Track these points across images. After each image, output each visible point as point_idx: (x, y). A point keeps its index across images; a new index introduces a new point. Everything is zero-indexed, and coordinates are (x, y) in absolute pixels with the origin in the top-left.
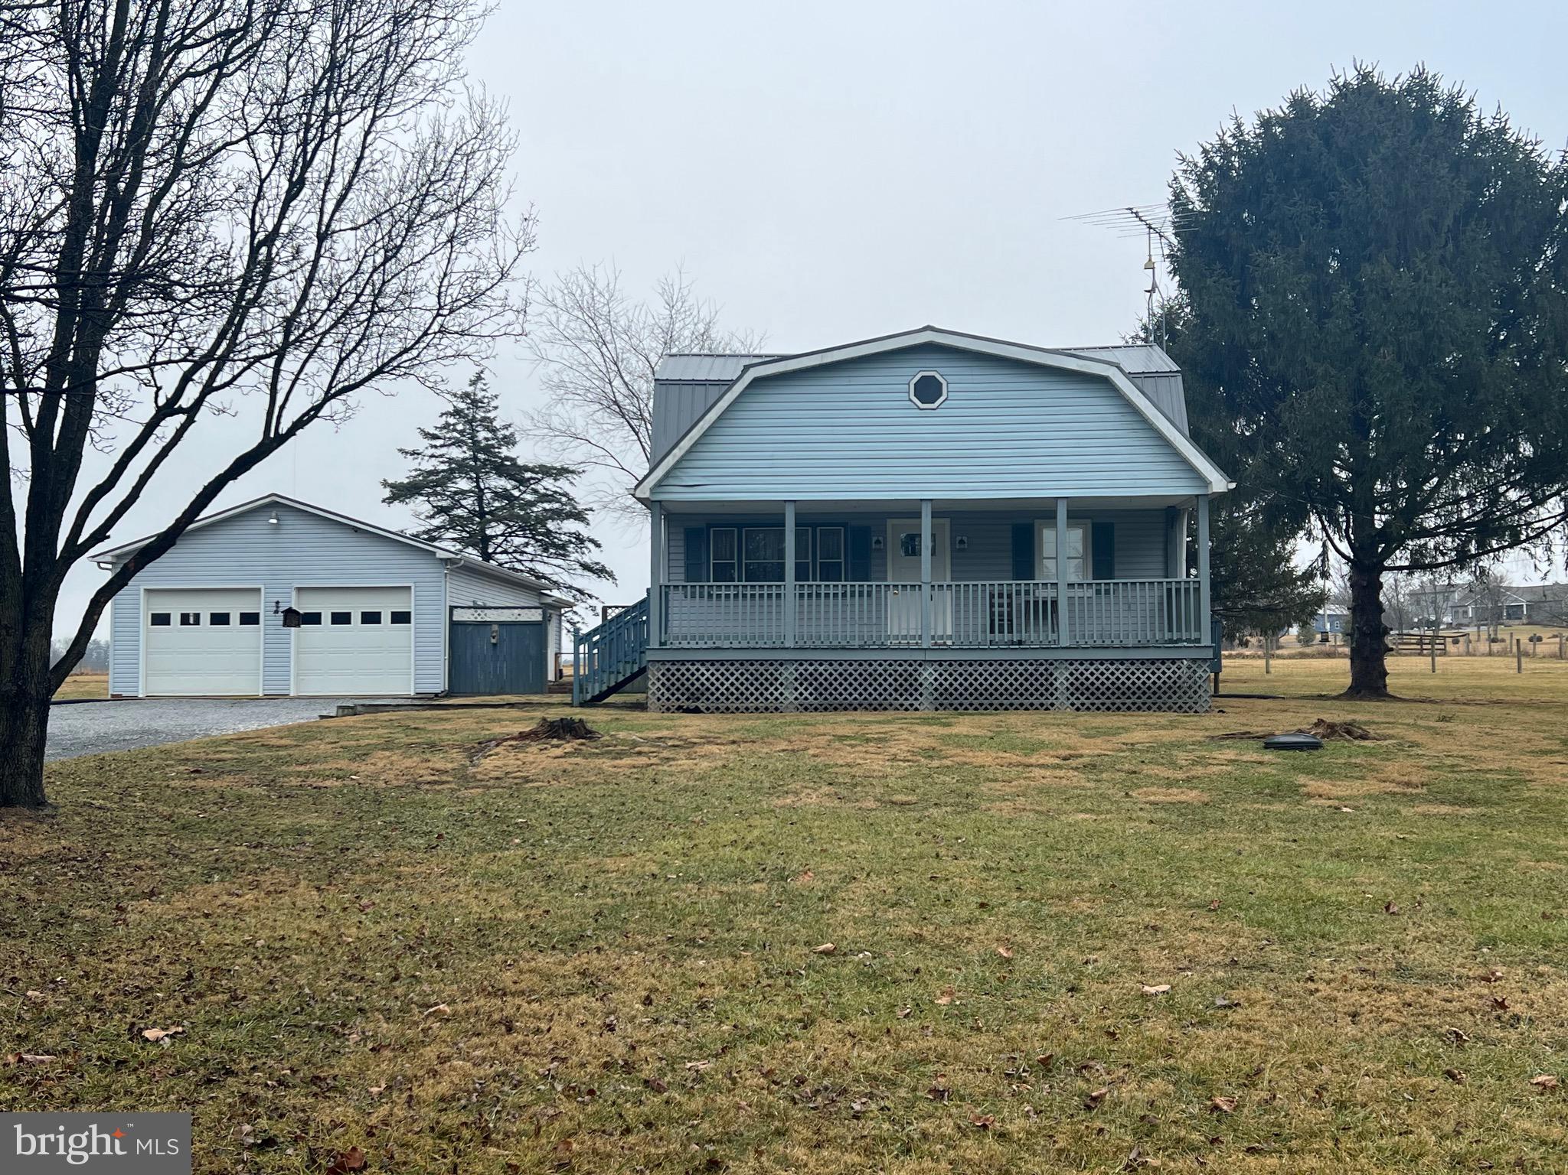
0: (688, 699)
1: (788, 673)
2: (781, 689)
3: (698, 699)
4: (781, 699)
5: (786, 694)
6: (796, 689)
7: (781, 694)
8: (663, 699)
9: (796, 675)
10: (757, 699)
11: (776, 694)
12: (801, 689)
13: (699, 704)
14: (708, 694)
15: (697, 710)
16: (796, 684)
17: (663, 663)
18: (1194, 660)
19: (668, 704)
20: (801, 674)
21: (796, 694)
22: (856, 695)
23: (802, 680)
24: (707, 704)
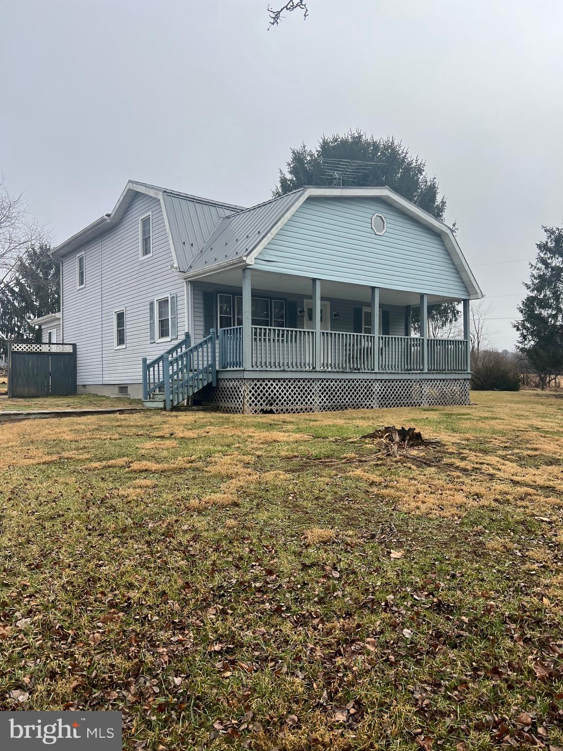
0: (267, 405)
1: (316, 387)
2: (313, 397)
3: (271, 405)
4: (313, 403)
5: (316, 400)
6: (320, 397)
7: (313, 400)
8: (253, 404)
9: (320, 388)
10: (302, 403)
11: (311, 400)
12: (322, 397)
13: (273, 407)
14: (277, 401)
15: (271, 412)
16: (320, 394)
17: (253, 380)
18: (465, 380)
19: (256, 408)
20: (323, 388)
21: (320, 400)
22: (347, 400)
23: (323, 390)
24: (277, 407)
